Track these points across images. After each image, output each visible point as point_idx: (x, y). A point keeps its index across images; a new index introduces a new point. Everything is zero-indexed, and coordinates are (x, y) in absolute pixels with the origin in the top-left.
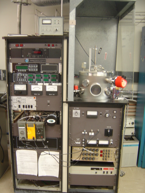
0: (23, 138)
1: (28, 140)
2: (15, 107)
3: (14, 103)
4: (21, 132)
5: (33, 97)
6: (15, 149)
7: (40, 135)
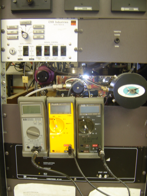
0: (36, 148)
1: (51, 157)
2: (13, 53)
3: (10, 42)
4: (29, 131)
5: (69, 21)
6: (12, 181)
7: (89, 140)
